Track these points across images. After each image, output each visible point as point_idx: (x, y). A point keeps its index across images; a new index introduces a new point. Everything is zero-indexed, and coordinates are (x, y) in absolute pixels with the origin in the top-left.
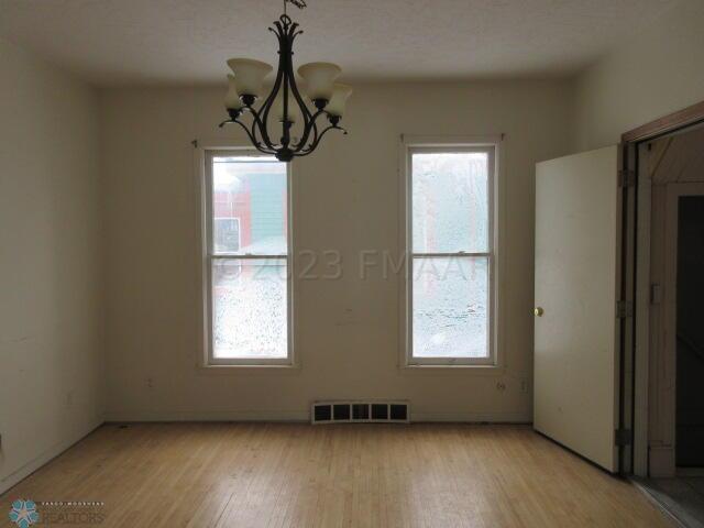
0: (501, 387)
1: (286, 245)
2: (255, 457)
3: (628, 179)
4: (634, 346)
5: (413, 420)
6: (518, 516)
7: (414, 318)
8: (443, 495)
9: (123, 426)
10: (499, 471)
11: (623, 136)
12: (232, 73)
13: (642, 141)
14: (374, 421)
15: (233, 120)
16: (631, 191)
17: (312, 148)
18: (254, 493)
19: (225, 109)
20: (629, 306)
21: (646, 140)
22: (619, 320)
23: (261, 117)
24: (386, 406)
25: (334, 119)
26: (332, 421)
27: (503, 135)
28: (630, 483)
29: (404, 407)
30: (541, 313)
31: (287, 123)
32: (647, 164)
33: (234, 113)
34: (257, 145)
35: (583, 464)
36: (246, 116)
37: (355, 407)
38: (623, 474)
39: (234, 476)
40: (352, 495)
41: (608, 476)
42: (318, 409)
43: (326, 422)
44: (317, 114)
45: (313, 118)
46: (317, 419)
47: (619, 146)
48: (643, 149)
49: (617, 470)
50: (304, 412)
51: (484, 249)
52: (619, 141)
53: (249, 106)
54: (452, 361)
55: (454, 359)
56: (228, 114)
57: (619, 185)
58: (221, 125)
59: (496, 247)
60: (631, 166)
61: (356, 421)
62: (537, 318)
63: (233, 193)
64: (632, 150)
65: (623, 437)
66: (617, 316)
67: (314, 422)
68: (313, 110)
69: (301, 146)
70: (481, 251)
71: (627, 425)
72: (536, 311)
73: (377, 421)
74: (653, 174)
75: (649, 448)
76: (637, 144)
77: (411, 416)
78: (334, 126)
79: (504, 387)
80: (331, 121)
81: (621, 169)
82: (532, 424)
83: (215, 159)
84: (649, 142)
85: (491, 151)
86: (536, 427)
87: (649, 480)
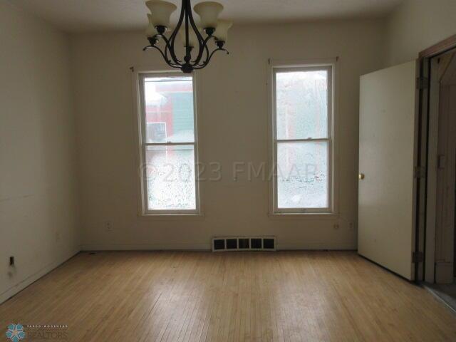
0: (336, 227)
1: (193, 135)
2: (175, 271)
3: (423, 84)
4: (426, 197)
5: (278, 249)
6: (346, 308)
7: (279, 182)
8: (297, 295)
9: (92, 253)
10: (334, 280)
11: (420, 53)
12: (150, 13)
13: (433, 57)
14: (253, 249)
15: (152, 46)
16: (425, 91)
17: (206, 63)
18: (174, 294)
19: (146, 38)
20: (422, 170)
21: (436, 55)
22: (416, 179)
23: (170, 43)
24: (260, 240)
25: (220, 43)
26: (226, 249)
27: (337, 58)
28: (422, 287)
29: (273, 240)
30: (363, 177)
31: (189, 48)
32: (436, 72)
33: (153, 40)
34: (169, 62)
35: (391, 275)
36: (161, 43)
37: (240, 240)
38: (417, 281)
39: (162, 283)
40: (237, 295)
41: (407, 283)
42: (216, 242)
43: (221, 250)
44: (207, 39)
45: (205, 42)
46: (216, 248)
47: (417, 60)
48: (434, 62)
49: (414, 279)
50: (208, 244)
51: (325, 136)
52: (417, 57)
53: (161, 34)
54: (304, 210)
55: (305, 209)
56: (148, 41)
57: (417, 87)
58: (144, 50)
59: (333, 134)
60: (425, 75)
61: (241, 249)
62: (360, 180)
63: (161, 106)
64: (426, 62)
65: (418, 257)
66: (415, 177)
67: (214, 250)
68: (205, 36)
69: (197, 61)
70: (323, 137)
71: (421, 249)
72: (360, 176)
73: (255, 249)
74: (441, 79)
75: (435, 264)
76: (430, 58)
77: (277, 246)
78: (220, 48)
79: (338, 226)
80: (218, 45)
81: (419, 76)
82: (357, 250)
83: (146, 79)
84: (438, 57)
85: (329, 69)
86: (359, 252)
87: (435, 285)
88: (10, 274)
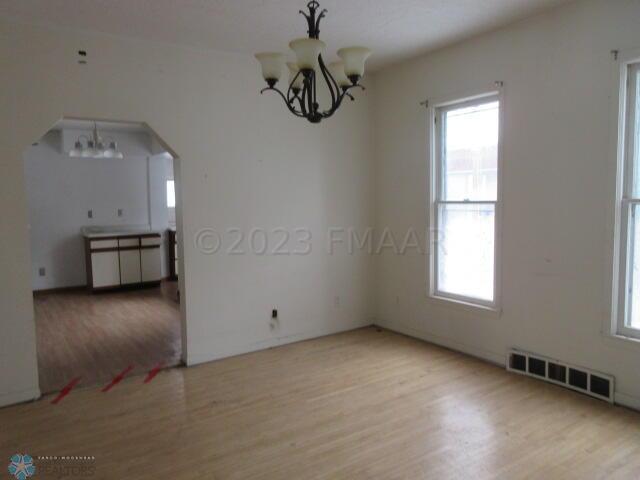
5: (615, 400)
9: (380, 330)
14: (571, 387)
24: (586, 374)
26: (527, 373)
29: (607, 383)
37: (552, 366)
42: (513, 356)
43: (521, 372)
46: (511, 366)
61: (551, 380)
67: (508, 369)
73: (574, 388)
77: (614, 395)
88: (272, 326)
